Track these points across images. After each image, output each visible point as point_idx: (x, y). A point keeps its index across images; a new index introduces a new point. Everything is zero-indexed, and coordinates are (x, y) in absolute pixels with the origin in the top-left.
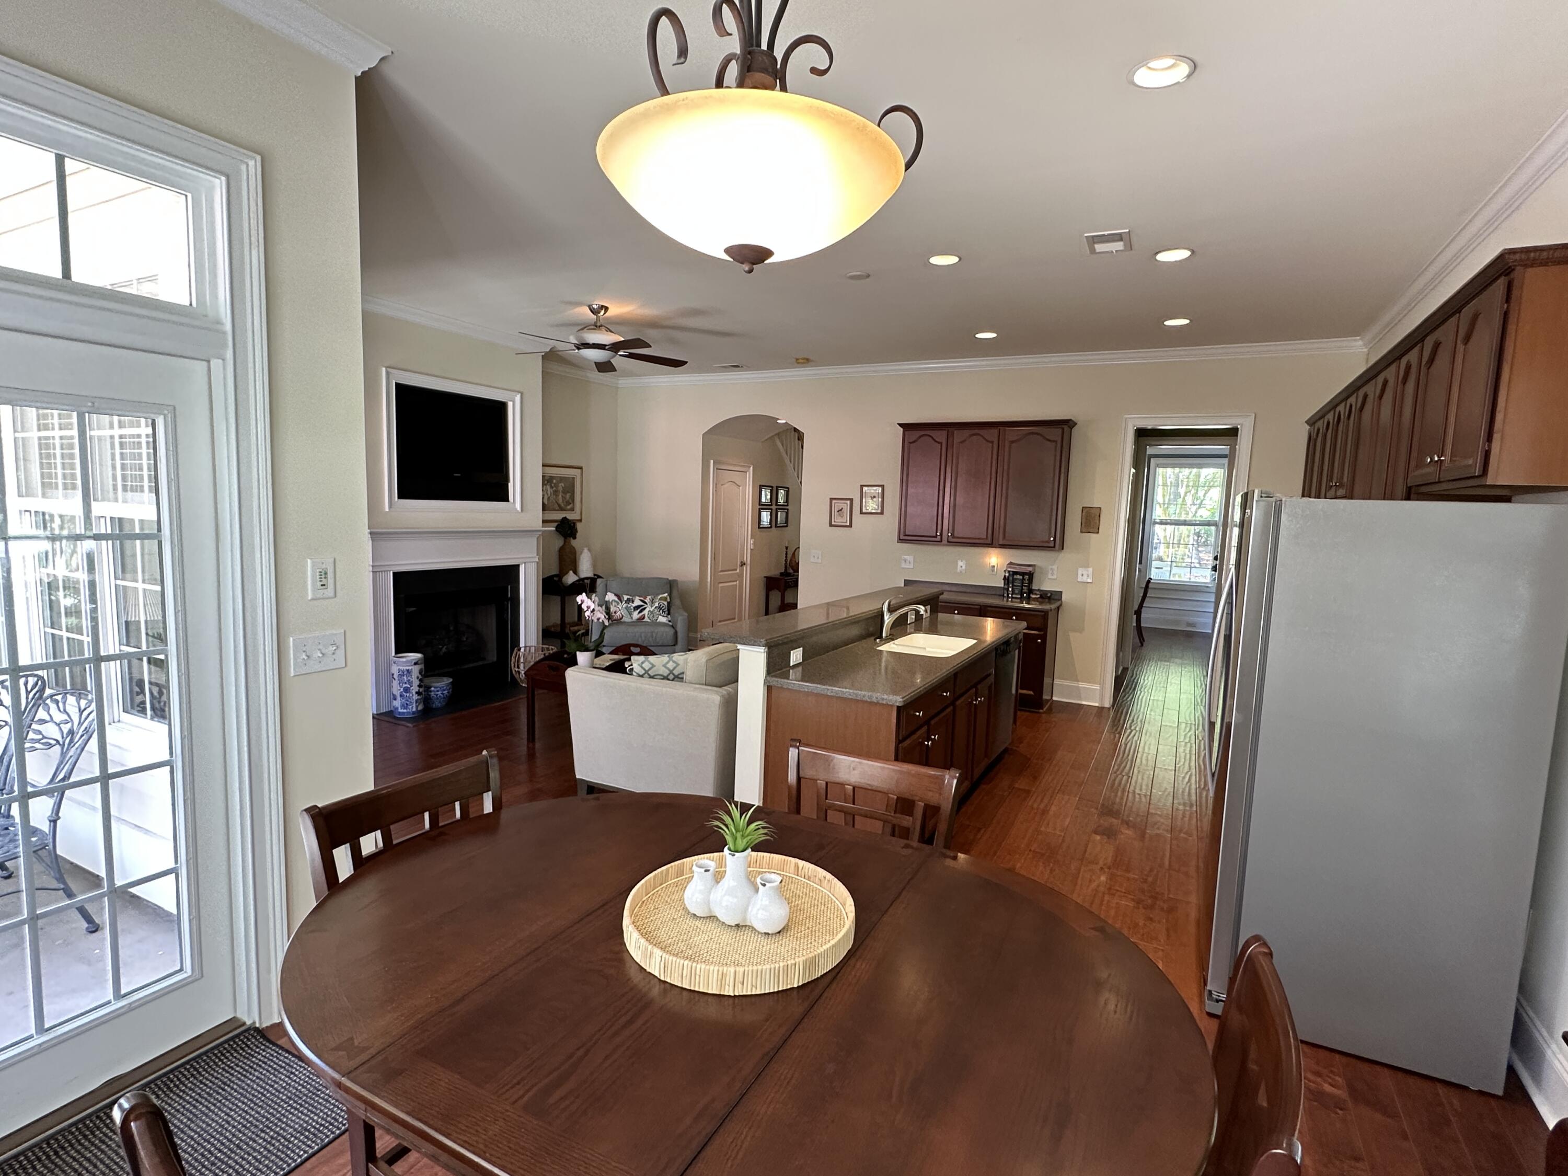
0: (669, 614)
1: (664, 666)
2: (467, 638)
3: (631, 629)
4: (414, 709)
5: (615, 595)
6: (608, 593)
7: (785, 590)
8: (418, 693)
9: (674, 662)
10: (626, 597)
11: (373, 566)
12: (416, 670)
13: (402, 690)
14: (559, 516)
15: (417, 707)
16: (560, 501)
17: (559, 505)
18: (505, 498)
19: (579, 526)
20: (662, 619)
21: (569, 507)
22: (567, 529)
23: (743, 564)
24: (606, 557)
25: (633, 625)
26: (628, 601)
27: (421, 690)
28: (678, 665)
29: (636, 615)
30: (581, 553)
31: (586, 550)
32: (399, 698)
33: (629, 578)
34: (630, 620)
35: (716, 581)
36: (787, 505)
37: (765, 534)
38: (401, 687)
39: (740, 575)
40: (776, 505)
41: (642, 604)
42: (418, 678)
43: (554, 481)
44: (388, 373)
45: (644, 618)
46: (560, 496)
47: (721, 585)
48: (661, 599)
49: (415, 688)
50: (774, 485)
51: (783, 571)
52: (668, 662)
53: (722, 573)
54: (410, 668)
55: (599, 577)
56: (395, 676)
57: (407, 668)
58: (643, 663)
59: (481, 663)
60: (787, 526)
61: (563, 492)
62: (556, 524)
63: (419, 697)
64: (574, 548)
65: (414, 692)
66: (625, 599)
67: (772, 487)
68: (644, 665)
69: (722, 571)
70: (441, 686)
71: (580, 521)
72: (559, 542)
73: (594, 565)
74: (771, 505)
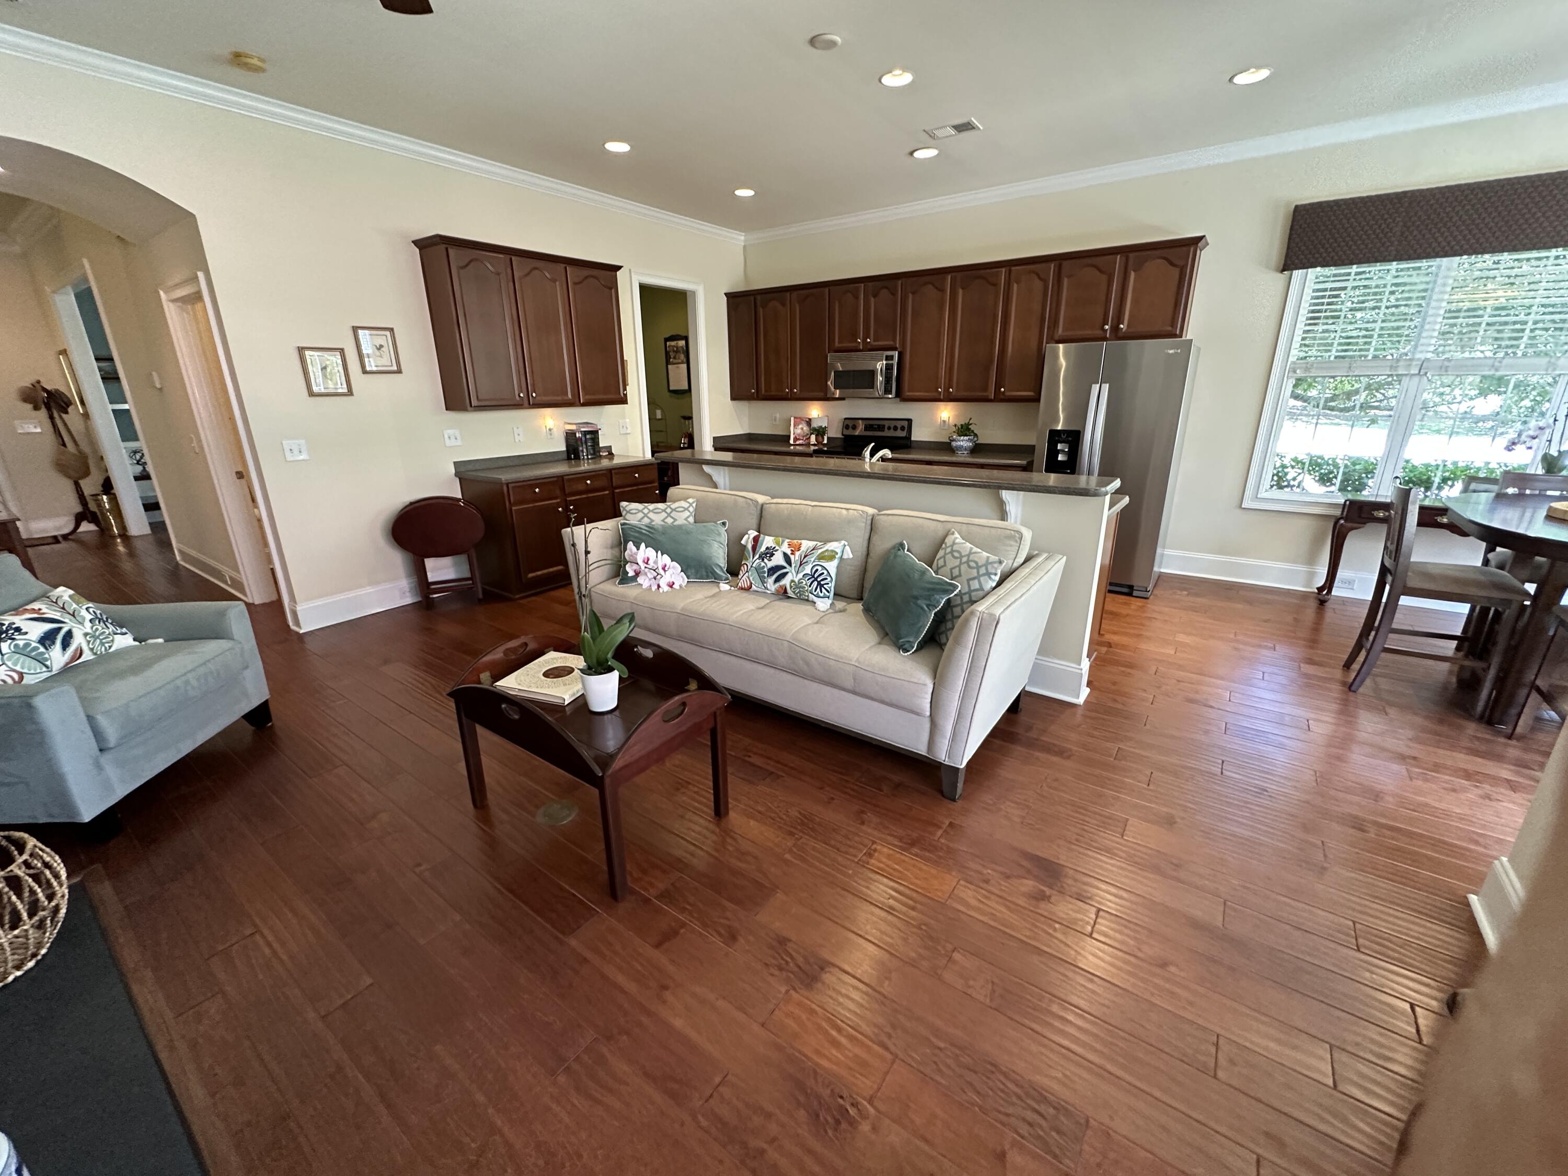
26: (12, 634)
29: (58, 657)
41: (50, 626)
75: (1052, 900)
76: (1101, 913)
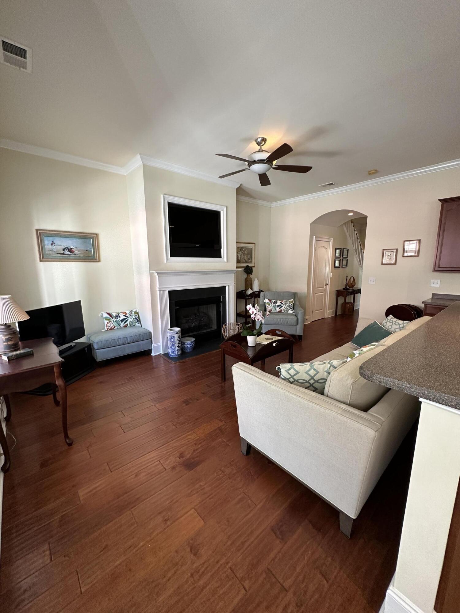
0: (294, 309)
1: (307, 373)
2: (204, 319)
3: (276, 317)
4: (177, 354)
5: (269, 300)
6: (266, 299)
7: (346, 297)
8: (178, 347)
9: (314, 369)
10: (273, 301)
11: (159, 288)
12: (177, 336)
13: (171, 345)
14: (245, 265)
15: (178, 353)
16: (246, 258)
17: (245, 260)
18: (220, 256)
19: (253, 269)
20: (290, 312)
21: (249, 261)
22: (248, 270)
23: (327, 285)
24: (265, 282)
25: (276, 315)
26: (274, 303)
27: (179, 345)
28: (318, 372)
29: (278, 309)
30: (255, 280)
31: (256, 279)
32: (170, 348)
33: (275, 292)
34: (275, 312)
35: (314, 292)
36: (347, 257)
37: (337, 270)
38: (171, 343)
39: (325, 290)
40: (343, 257)
41: (281, 304)
42: (178, 340)
43: (243, 250)
44: (164, 197)
45: (282, 311)
46: (246, 256)
47: (316, 294)
48: (290, 302)
49: (177, 345)
50: (342, 248)
51: (345, 287)
52: (309, 370)
53: (317, 289)
54: (174, 335)
55: (262, 291)
56: (169, 338)
57: (173, 335)
58: (289, 369)
59: (209, 330)
60: (347, 267)
61: (247, 255)
62: (244, 268)
63: (179, 348)
64: (251, 278)
65: (176, 346)
66: (273, 302)
67: (341, 249)
68: (290, 372)
69: (317, 288)
70: (189, 342)
71: (254, 267)
72: (245, 276)
73: (260, 286)
74: (340, 257)
75: (178, 459)
76: (164, 470)
